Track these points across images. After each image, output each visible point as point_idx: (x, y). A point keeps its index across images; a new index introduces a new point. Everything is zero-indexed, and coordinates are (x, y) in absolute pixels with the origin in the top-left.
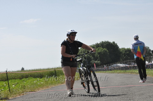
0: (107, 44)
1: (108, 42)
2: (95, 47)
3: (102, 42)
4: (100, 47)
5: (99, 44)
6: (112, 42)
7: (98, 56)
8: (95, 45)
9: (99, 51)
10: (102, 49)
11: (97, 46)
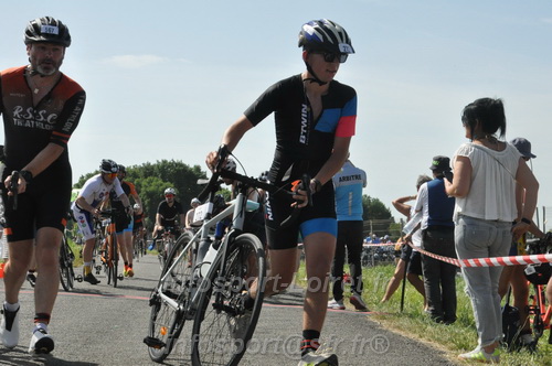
0: (178, 171)
1: (180, 165)
2: (142, 174)
3: (165, 162)
4: (157, 176)
5: (153, 167)
6: (192, 166)
7: (146, 202)
8: (141, 168)
9: (152, 188)
10: (160, 182)
11: (148, 171)
